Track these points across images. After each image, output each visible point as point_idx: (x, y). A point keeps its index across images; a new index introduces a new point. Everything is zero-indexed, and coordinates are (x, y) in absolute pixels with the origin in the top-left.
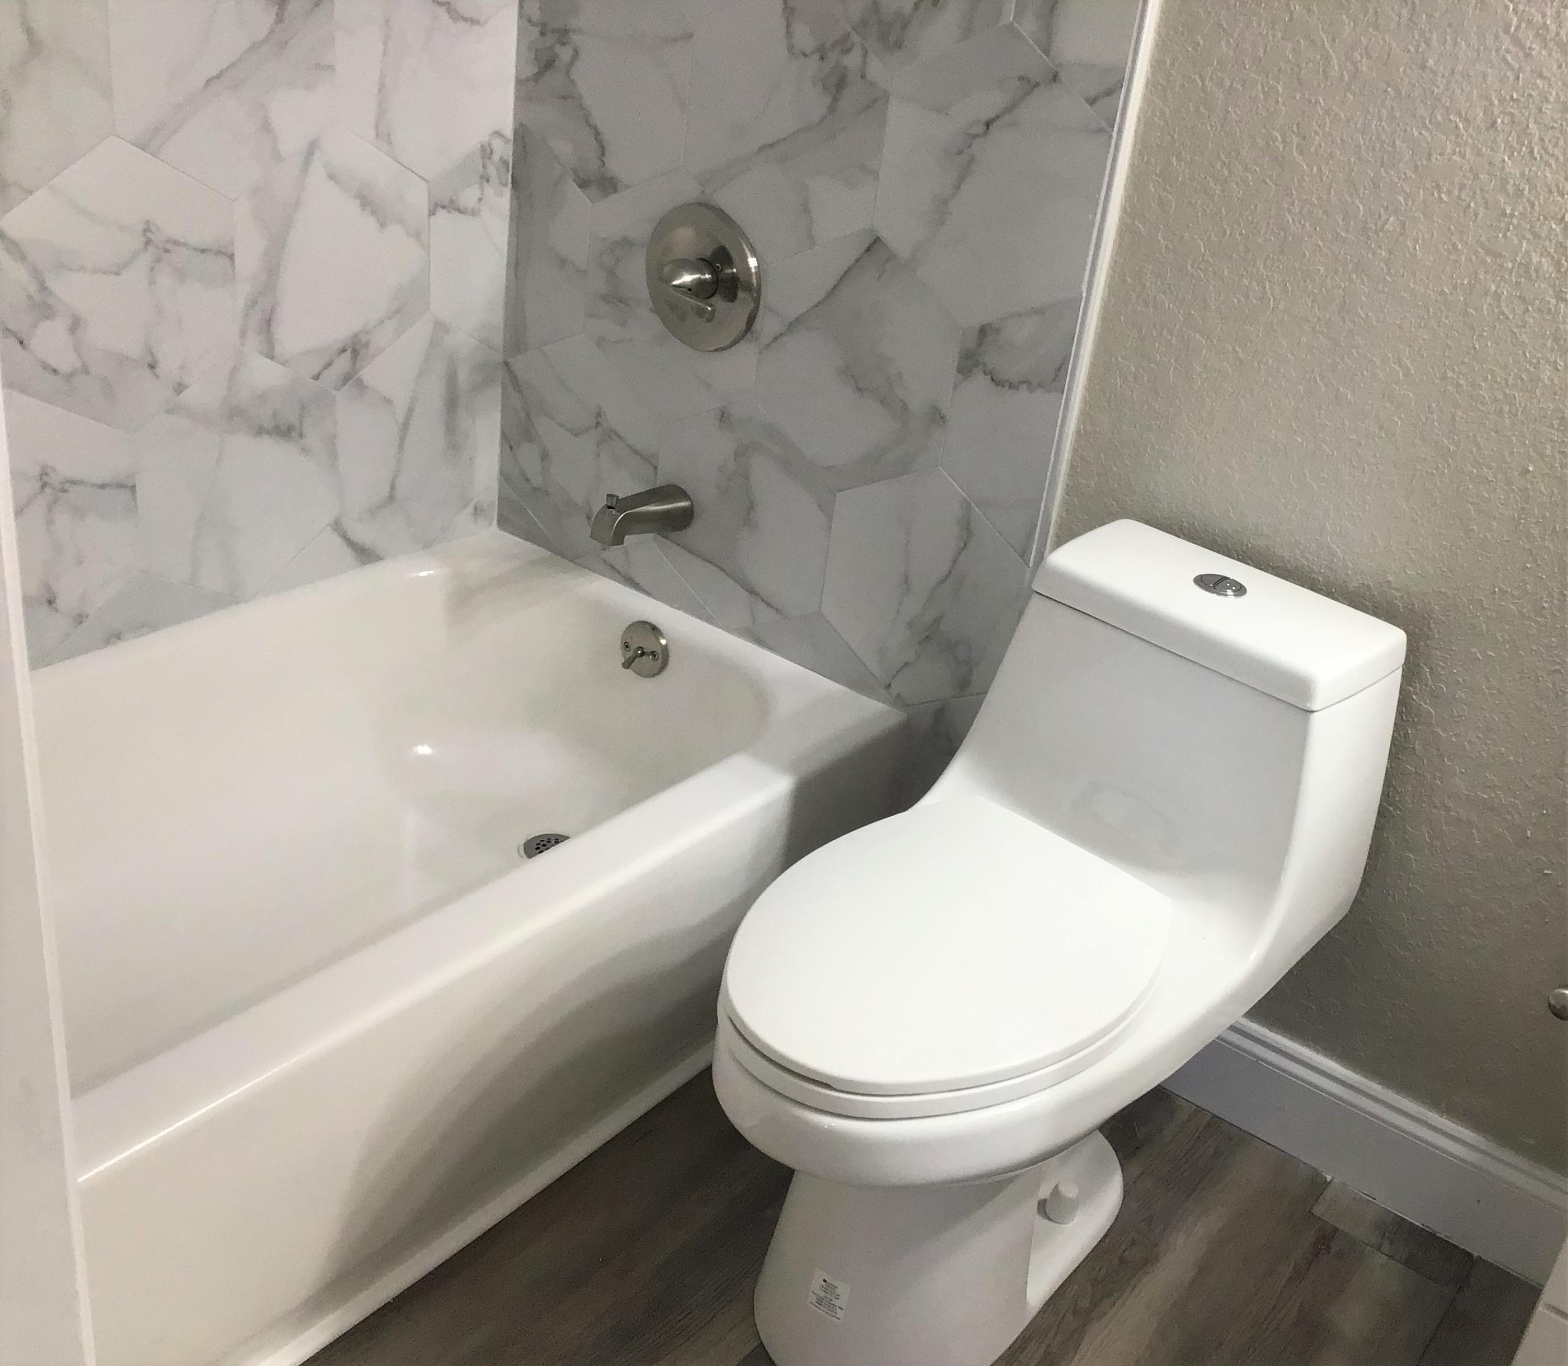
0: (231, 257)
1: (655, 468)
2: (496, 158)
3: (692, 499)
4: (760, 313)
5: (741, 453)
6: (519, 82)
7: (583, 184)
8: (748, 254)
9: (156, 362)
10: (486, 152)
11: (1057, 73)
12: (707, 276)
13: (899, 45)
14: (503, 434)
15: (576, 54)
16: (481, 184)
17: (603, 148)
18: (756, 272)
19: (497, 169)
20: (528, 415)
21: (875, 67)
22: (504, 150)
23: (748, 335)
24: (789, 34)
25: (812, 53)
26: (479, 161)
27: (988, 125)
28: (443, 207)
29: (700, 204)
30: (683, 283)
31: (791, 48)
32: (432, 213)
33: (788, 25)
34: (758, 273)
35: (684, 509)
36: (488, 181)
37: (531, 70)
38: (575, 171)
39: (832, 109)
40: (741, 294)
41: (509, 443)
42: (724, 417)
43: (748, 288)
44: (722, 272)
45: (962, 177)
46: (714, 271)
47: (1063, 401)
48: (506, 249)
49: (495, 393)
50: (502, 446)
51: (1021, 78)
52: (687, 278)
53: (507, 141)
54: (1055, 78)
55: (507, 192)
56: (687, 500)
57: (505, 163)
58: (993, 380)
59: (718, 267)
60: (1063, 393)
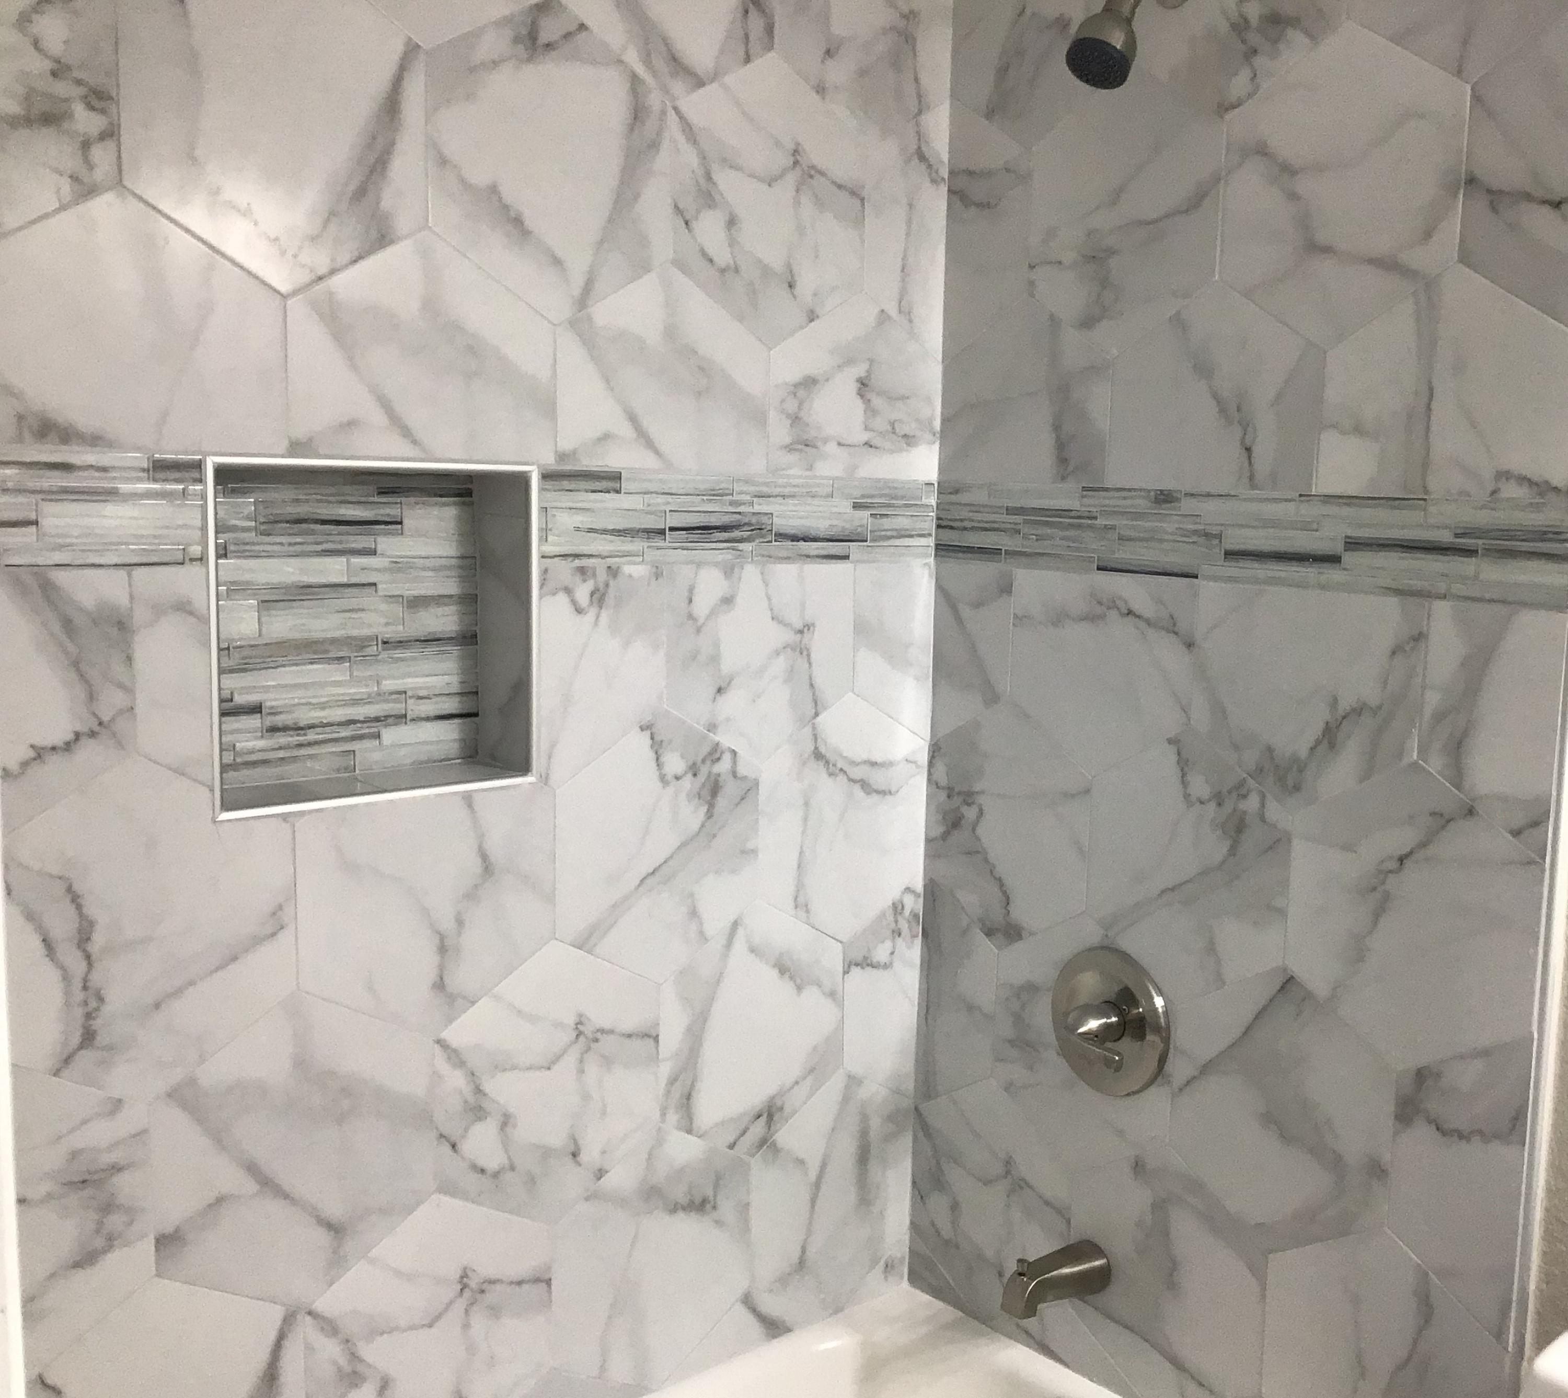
0: (656, 1039)
1: (1069, 1222)
2: (907, 912)
3: (1108, 1256)
4: (1170, 1055)
5: (1159, 1206)
6: (929, 841)
7: (989, 933)
8: (1155, 995)
9: (579, 1149)
10: (897, 908)
11: (1472, 806)
12: (1114, 1019)
13: (1297, 788)
14: (914, 1183)
15: (981, 813)
16: (894, 938)
17: (1008, 898)
18: (1163, 1012)
19: (909, 922)
20: (938, 1163)
21: (1274, 811)
22: (914, 904)
23: (1160, 1079)
24: (1184, 783)
25: (1210, 800)
26: (891, 918)
27: (1401, 860)
28: (857, 965)
29: (1103, 948)
30: (1090, 1029)
31: (1187, 796)
32: (846, 972)
33: (1184, 775)
34: (1166, 1013)
35: (1101, 1268)
36: (900, 935)
37: (941, 829)
38: (981, 920)
39: (1233, 851)
40: (1150, 1037)
41: (920, 1194)
42: (1138, 1167)
43: (1157, 1029)
44: (1130, 1014)
45: (1378, 913)
46: (1120, 1014)
47: (1526, 1155)
48: (917, 996)
49: (907, 1141)
50: (913, 1197)
51: (1433, 814)
52: (1093, 1024)
53: (917, 895)
54: (1471, 812)
55: (918, 941)
56: (1103, 1258)
57: (916, 916)
58: (1438, 1129)
59: (1125, 1009)
60: (1524, 1145)
